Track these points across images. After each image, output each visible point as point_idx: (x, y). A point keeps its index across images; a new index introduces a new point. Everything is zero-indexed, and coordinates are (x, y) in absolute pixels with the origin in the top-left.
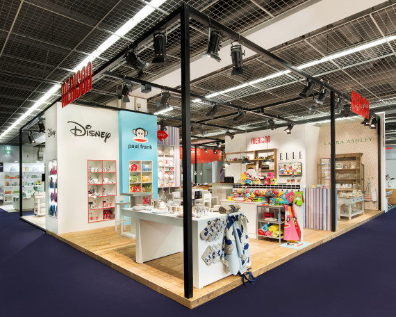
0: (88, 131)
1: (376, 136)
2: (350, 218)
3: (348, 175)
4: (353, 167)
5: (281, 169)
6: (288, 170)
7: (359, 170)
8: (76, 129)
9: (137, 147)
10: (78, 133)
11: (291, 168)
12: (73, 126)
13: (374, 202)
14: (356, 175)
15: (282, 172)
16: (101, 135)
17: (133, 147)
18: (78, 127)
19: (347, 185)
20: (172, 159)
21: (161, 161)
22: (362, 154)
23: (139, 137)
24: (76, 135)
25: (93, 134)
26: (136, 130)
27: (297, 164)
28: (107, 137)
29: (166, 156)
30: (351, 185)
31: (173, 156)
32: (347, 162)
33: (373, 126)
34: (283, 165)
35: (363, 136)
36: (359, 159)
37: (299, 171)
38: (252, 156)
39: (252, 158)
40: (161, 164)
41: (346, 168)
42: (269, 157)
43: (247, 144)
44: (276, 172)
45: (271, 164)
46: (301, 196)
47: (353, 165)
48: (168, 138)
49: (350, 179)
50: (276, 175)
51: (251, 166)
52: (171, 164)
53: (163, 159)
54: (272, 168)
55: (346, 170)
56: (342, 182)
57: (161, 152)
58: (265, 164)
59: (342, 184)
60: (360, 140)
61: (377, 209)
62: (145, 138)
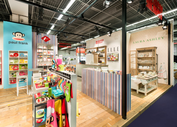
1: (167, 36)
2: (146, 94)
3: (147, 61)
4: (150, 56)
5: (108, 57)
6: (111, 58)
7: (154, 58)
9: (16, 43)
11: (113, 56)
13: (165, 79)
14: (152, 61)
15: (109, 59)
17: (13, 43)
19: (146, 67)
20: (52, 51)
21: (45, 52)
22: (156, 48)
26: (15, 33)
27: (116, 54)
29: (48, 50)
30: (149, 67)
31: (53, 50)
32: (146, 53)
33: (165, 27)
34: (109, 55)
35: (157, 36)
36: (154, 51)
37: (117, 58)
38: (96, 50)
39: (96, 51)
40: (45, 54)
41: (146, 56)
42: (102, 50)
43: (94, 45)
44: (105, 58)
45: (104, 55)
46: (69, 89)
47: (150, 55)
48: (50, 41)
49: (148, 63)
50: (106, 60)
51: (96, 55)
52: (52, 54)
53: (46, 51)
54: (104, 56)
55: (146, 58)
56: (143, 65)
57: (45, 48)
58: (101, 54)
59: (143, 66)
60: (155, 39)
61: (167, 84)
62: (22, 38)
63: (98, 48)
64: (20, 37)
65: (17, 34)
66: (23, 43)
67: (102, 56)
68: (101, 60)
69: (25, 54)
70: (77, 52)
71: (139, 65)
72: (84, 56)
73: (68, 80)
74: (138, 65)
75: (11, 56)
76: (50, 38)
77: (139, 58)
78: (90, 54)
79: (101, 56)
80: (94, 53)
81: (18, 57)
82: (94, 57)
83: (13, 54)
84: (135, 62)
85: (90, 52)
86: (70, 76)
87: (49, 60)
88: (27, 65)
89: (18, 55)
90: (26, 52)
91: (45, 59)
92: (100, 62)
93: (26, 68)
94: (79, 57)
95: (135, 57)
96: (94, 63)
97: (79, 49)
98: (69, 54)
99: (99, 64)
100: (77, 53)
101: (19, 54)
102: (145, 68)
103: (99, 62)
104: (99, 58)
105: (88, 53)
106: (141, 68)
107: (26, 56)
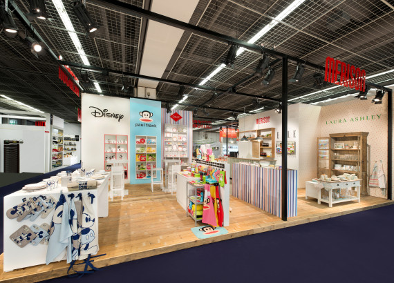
0: (105, 113)
1: (386, 113)
4: (355, 148)
8: (95, 112)
9: (143, 125)
10: (97, 115)
12: (93, 110)
13: (382, 189)
15: (279, 150)
16: (116, 116)
17: (140, 125)
18: (97, 111)
19: (349, 166)
20: (185, 135)
21: (175, 137)
22: (368, 133)
23: (145, 118)
24: (95, 116)
25: (109, 115)
26: (142, 112)
27: (291, 143)
28: (120, 118)
29: (179, 133)
30: (353, 167)
32: (349, 143)
33: (378, 100)
34: (279, 144)
35: (369, 114)
36: (360, 139)
38: (256, 135)
39: (256, 137)
40: (175, 139)
41: (347, 148)
42: (268, 135)
43: (253, 125)
44: (273, 149)
45: (270, 143)
46: (223, 176)
47: (355, 146)
48: (182, 119)
49: (353, 160)
50: (273, 152)
51: (256, 144)
52: (184, 140)
53: (176, 135)
54: (270, 146)
55: (348, 150)
56: (343, 163)
57: (175, 130)
58: (265, 142)
59: (343, 166)
60: (365, 118)
61: (386, 198)
62: (150, 119)
63: (259, 131)
64: (148, 118)
65: (144, 113)
66: (151, 126)
67: (268, 146)
68: (264, 151)
69: (153, 140)
70: (221, 136)
71: (336, 162)
72: (235, 143)
73: (221, 169)
74: (333, 163)
75: (138, 142)
76: (182, 115)
77: (336, 151)
78: (245, 141)
79: (264, 145)
80: (253, 139)
81: (145, 144)
82: (253, 145)
83: (139, 140)
84: (328, 158)
85: (245, 138)
86: (223, 165)
87: (180, 149)
88: (155, 155)
89: (144, 141)
90: (155, 138)
91: (175, 148)
92: (264, 155)
93: (154, 159)
94: (225, 146)
95: (328, 148)
96: (254, 156)
97: (225, 130)
98: (206, 138)
99: (262, 158)
100: (222, 138)
101: (146, 140)
102: (346, 168)
103: (261, 155)
104: (262, 149)
105: (242, 140)
106: (338, 167)
107: (154, 143)
